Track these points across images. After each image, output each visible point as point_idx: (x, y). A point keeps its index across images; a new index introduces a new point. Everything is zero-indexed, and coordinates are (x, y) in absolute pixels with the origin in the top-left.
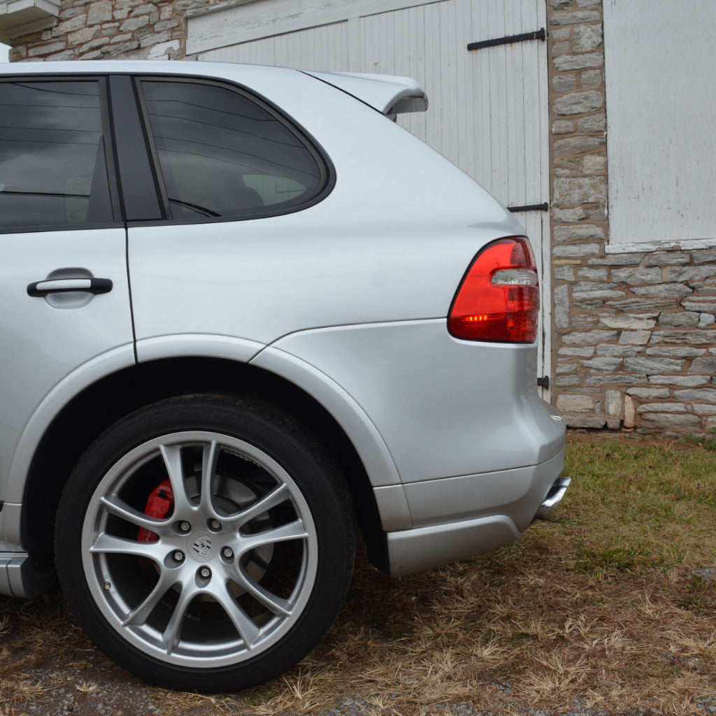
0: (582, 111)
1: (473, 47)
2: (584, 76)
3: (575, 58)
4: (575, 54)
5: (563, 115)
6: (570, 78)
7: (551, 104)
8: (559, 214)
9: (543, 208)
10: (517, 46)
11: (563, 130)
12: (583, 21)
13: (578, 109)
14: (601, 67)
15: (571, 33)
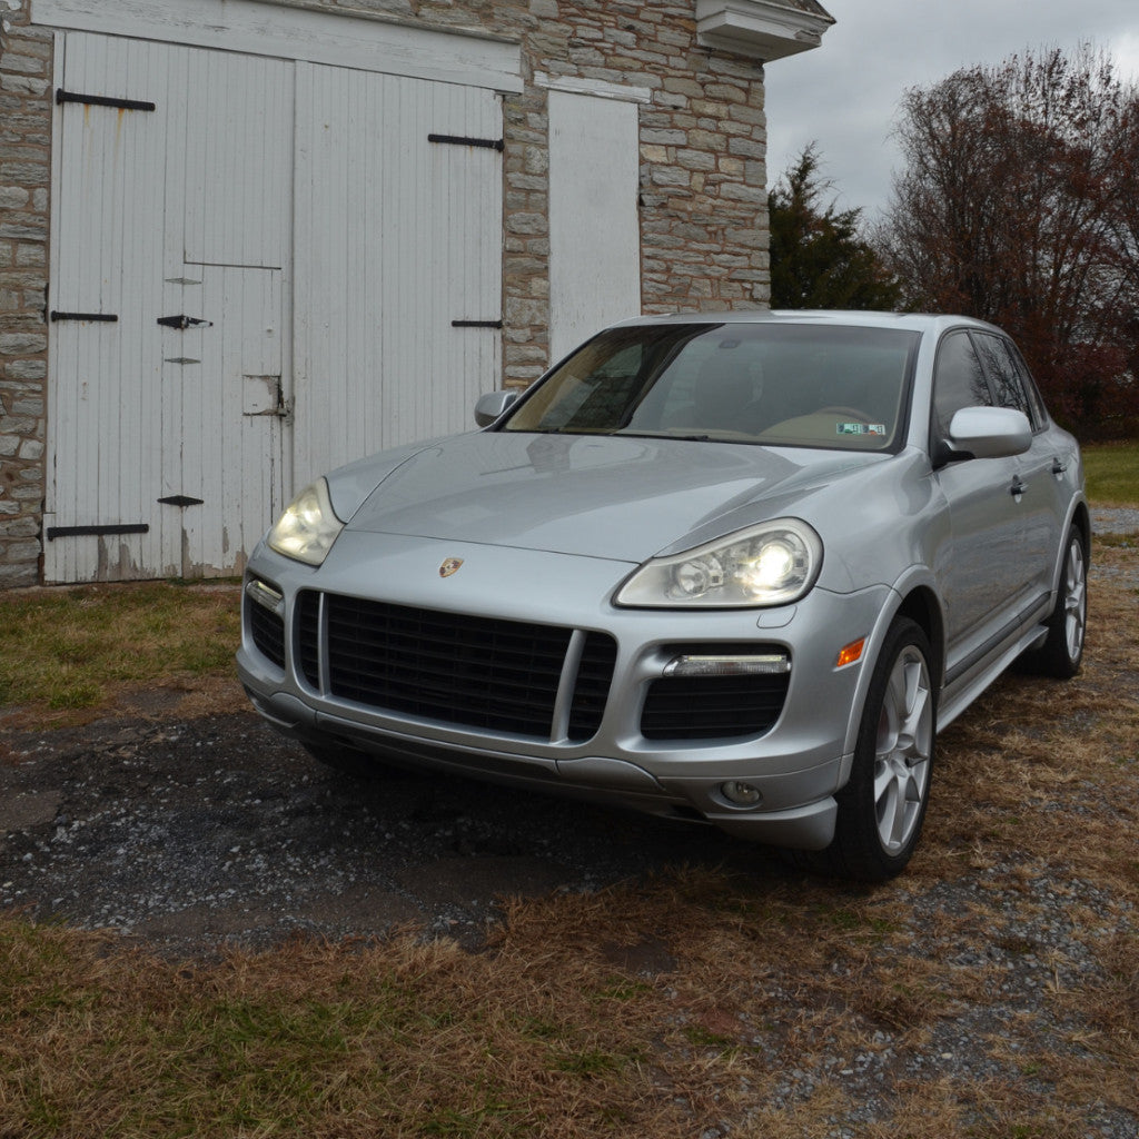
0: (531, 232)
1: (434, 139)
2: (533, 197)
3: (526, 177)
4: (527, 173)
5: (514, 233)
6: (521, 197)
7: (505, 219)
8: (510, 333)
9: (497, 325)
10: (477, 151)
11: (515, 248)
12: (535, 143)
13: (527, 229)
14: (546, 192)
15: (524, 151)
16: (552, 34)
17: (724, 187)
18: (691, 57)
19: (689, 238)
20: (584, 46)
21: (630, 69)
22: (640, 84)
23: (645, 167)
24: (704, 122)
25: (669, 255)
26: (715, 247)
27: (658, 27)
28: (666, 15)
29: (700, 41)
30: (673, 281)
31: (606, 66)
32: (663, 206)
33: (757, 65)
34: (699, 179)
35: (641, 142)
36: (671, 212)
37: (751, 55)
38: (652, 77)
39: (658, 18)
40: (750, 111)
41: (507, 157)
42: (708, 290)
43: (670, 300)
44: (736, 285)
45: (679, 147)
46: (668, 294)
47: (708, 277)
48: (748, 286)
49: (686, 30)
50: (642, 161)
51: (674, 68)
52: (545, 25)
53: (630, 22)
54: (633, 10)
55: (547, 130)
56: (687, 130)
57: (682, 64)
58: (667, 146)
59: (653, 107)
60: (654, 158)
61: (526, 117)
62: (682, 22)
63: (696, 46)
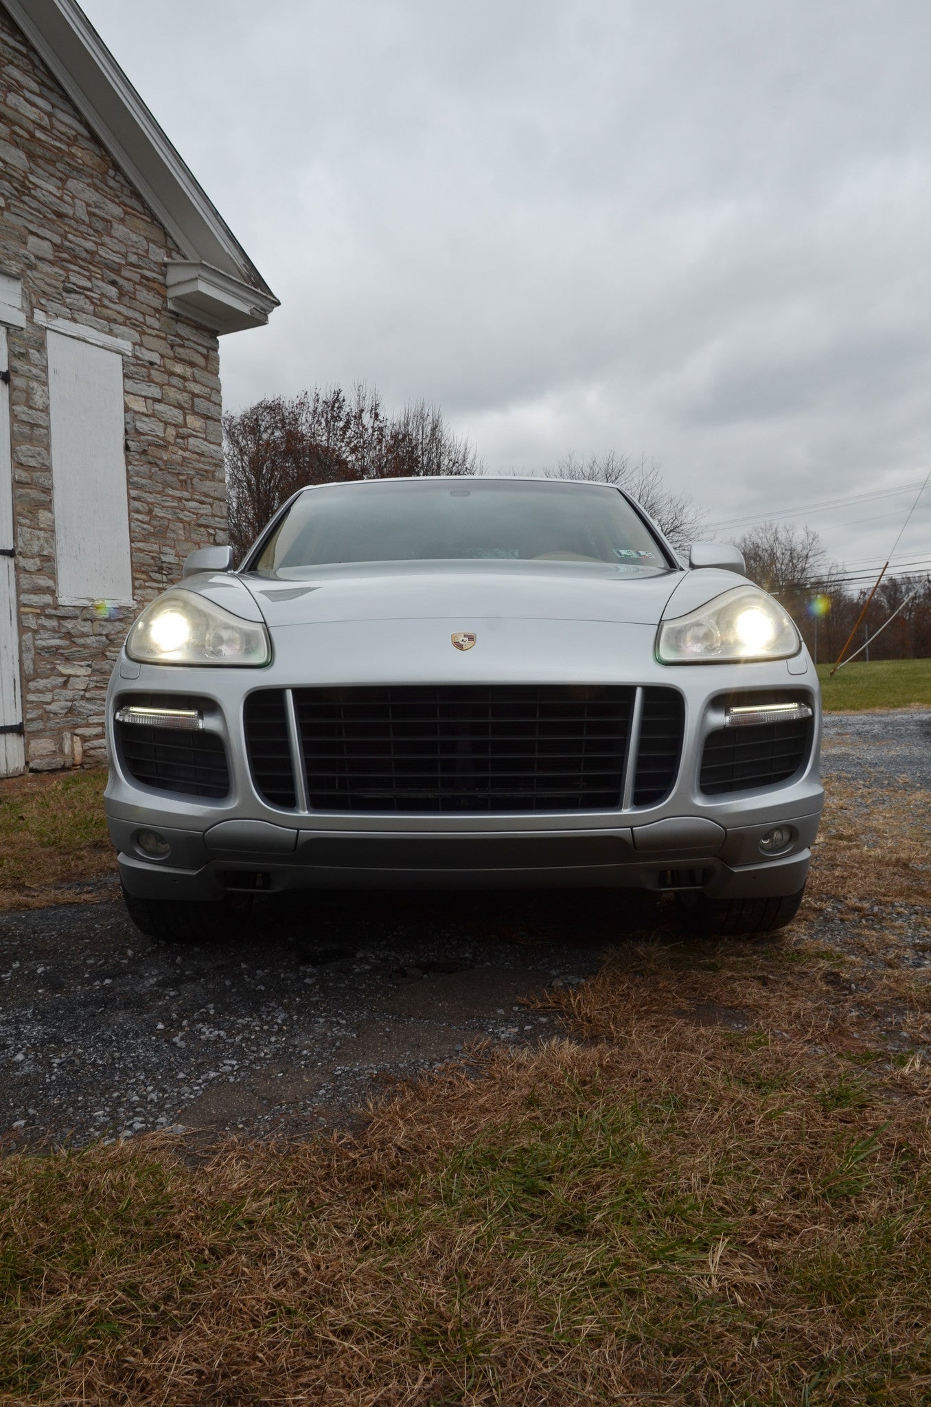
0: (36, 465)
2: (37, 432)
3: (30, 412)
4: (31, 408)
5: (21, 464)
6: (27, 430)
7: (13, 451)
8: (23, 562)
9: (11, 554)
11: (23, 479)
12: (36, 378)
13: (32, 462)
14: (48, 428)
16: (47, 274)
17: (191, 440)
18: (163, 319)
19: (166, 485)
20: (76, 292)
21: (115, 321)
22: (123, 338)
23: (129, 415)
24: (175, 381)
25: (151, 498)
26: (186, 494)
27: (137, 287)
28: (143, 277)
29: (170, 306)
30: (155, 523)
31: (95, 315)
32: (144, 452)
33: (214, 334)
34: (171, 431)
35: (125, 391)
36: (151, 459)
37: (210, 325)
38: (133, 332)
39: (137, 278)
40: (209, 376)
41: (13, 389)
42: (181, 532)
43: (152, 540)
44: (202, 529)
45: (156, 400)
46: (151, 534)
47: (181, 520)
48: (212, 531)
49: (159, 294)
50: (127, 409)
51: (149, 327)
52: (40, 264)
53: (114, 277)
54: (116, 267)
55: (47, 367)
56: (161, 386)
57: (156, 324)
58: (146, 398)
59: (133, 360)
60: (136, 408)
61: (28, 352)
62: (156, 286)
63: (166, 309)
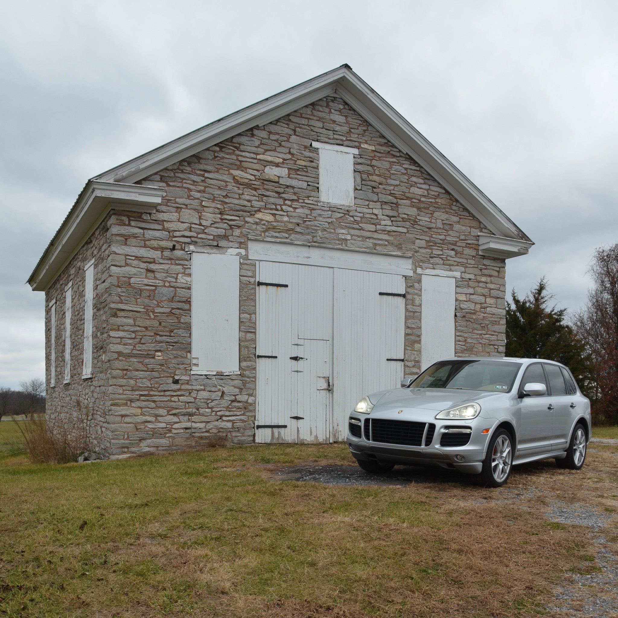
0: (415, 327)
1: (381, 294)
2: (416, 314)
4: (414, 306)
5: (409, 327)
6: (412, 314)
7: (405, 322)
8: (407, 363)
9: (403, 360)
10: (396, 297)
11: (409, 333)
12: (417, 294)
13: (413, 326)
14: (421, 312)
15: (413, 297)
16: (423, 253)
17: (488, 309)
18: (476, 259)
19: (474, 329)
20: (435, 257)
21: (453, 265)
22: (456, 271)
23: (457, 302)
24: (481, 285)
25: (466, 335)
26: (484, 332)
27: (464, 248)
28: (467, 244)
29: (480, 253)
30: (467, 345)
31: (444, 264)
32: (464, 317)
33: (503, 261)
34: (478, 306)
35: (456, 293)
36: (467, 319)
37: (501, 257)
38: (461, 268)
39: (464, 245)
40: (500, 279)
41: (406, 300)
42: (481, 348)
43: (465, 352)
44: (491, 346)
45: (471, 294)
46: (465, 350)
47: (481, 343)
48: (496, 347)
49: (475, 249)
50: (456, 300)
51: (469, 264)
52: (420, 250)
53: (453, 247)
54: (454, 242)
55: (421, 289)
56: (474, 288)
57: (473, 262)
58: (466, 294)
59: (461, 280)
60: (461, 299)
61: (413, 285)
62: (473, 246)
63: (478, 255)
